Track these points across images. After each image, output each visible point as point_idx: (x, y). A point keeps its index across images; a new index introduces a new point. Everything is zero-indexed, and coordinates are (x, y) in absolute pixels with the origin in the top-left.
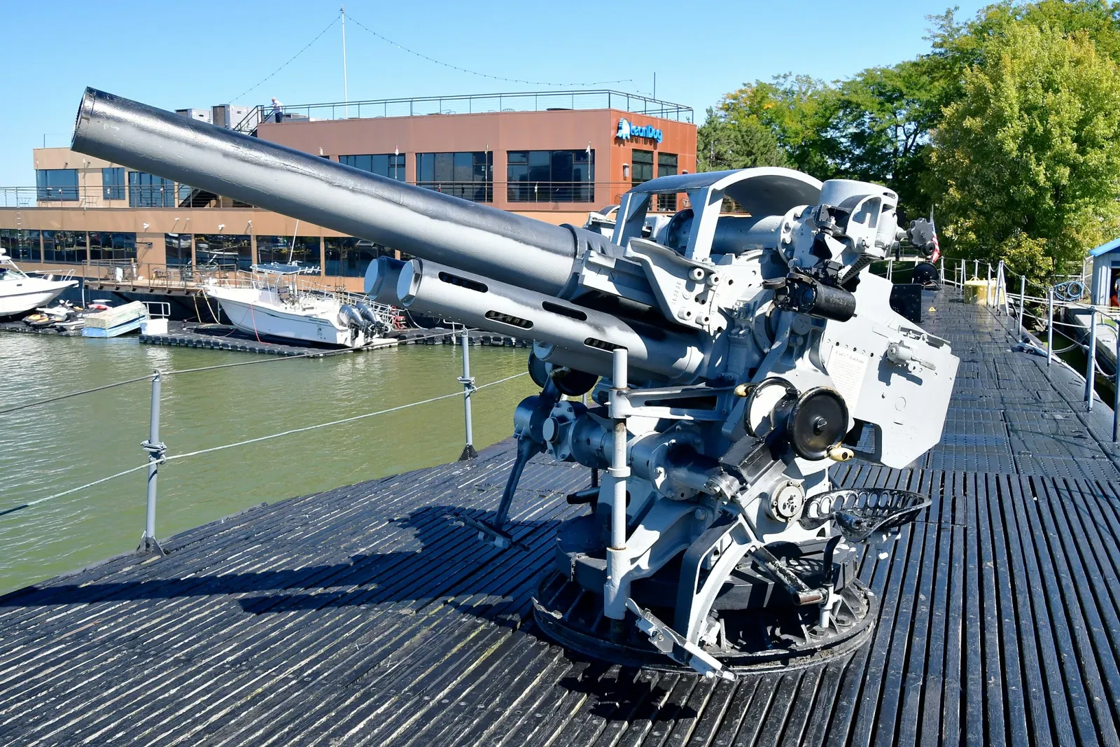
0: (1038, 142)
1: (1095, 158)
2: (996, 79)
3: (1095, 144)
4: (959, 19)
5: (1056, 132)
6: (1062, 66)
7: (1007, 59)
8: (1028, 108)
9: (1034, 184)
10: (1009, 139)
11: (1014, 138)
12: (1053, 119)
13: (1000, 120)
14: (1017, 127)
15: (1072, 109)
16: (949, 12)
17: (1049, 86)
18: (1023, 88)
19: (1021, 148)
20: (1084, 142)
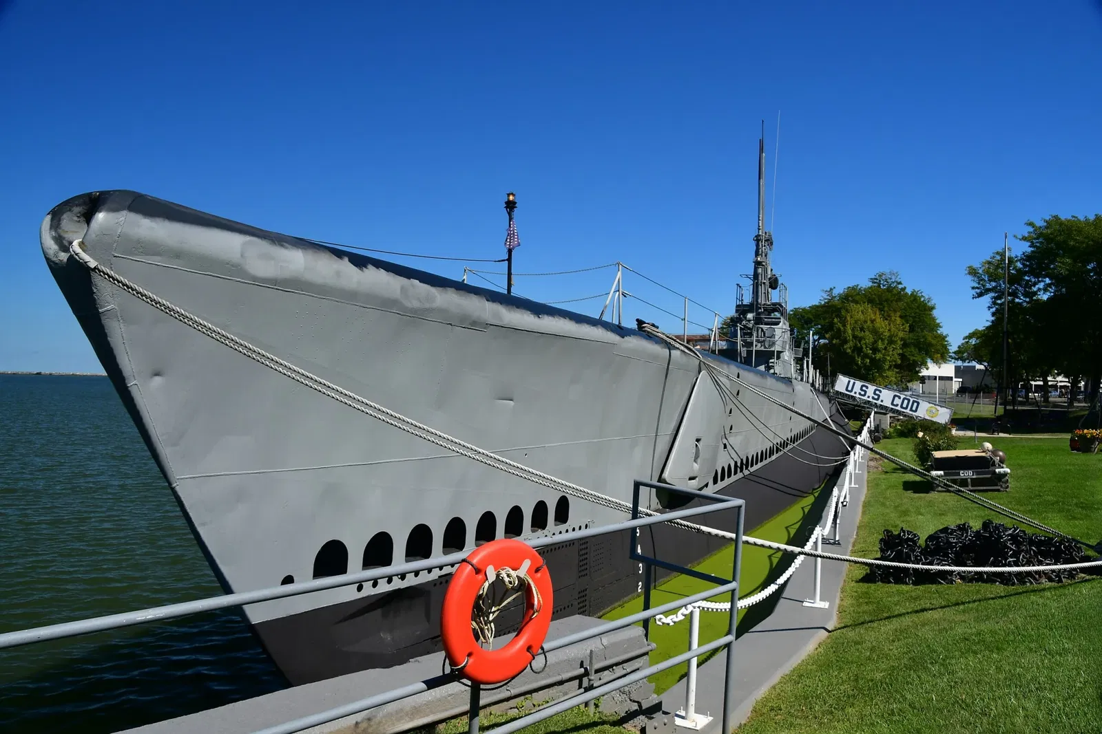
0: (858, 350)
1: (879, 356)
2: (844, 326)
3: (879, 351)
4: (835, 292)
5: (864, 346)
6: (867, 323)
7: (848, 318)
8: (855, 337)
9: (857, 365)
10: (848, 348)
11: (850, 348)
12: (863, 342)
13: (845, 341)
14: (851, 344)
15: (869, 338)
16: (831, 289)
17: (862, 329)
18: (853, 330)
19: (853, 351)
20: (875, 350)
